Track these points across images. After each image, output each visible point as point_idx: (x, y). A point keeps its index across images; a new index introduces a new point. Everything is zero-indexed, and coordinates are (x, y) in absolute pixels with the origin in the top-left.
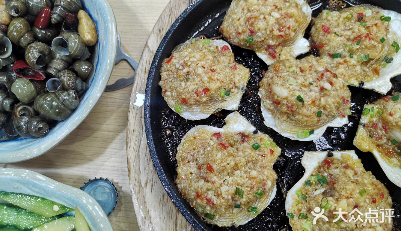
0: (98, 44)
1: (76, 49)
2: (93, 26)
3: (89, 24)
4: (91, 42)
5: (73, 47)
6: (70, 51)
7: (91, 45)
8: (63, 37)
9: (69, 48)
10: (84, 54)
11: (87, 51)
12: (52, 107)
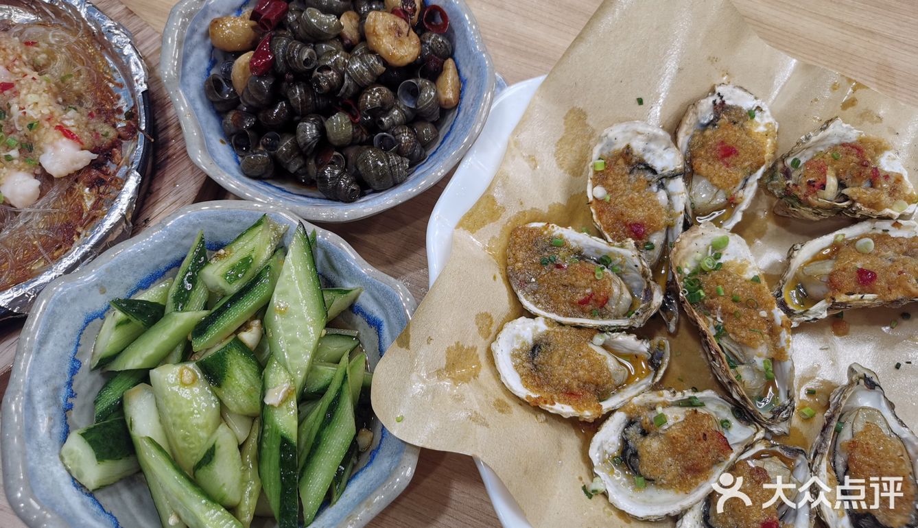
0: (457, 110)
1: (426, 106)
2: (458, 85)
3: (455, 79)
4: (451, 103)
5: (425, 102)
6: (418, 104)
7: (447, 107)
8: (417, 83)
9: (420, 100)
10: (432, 114)
11: (437, 111)
12: (376, 166)
